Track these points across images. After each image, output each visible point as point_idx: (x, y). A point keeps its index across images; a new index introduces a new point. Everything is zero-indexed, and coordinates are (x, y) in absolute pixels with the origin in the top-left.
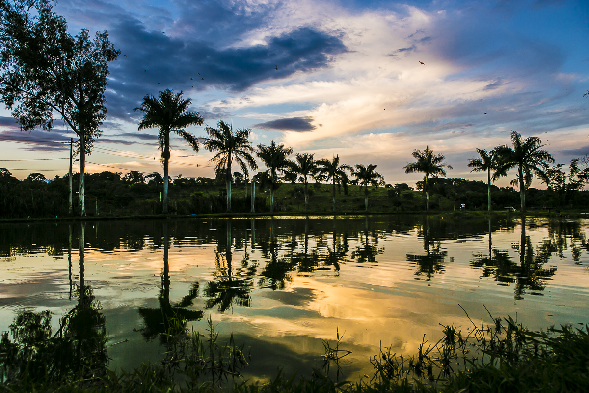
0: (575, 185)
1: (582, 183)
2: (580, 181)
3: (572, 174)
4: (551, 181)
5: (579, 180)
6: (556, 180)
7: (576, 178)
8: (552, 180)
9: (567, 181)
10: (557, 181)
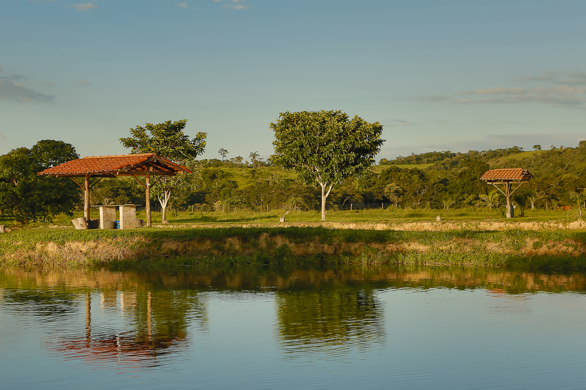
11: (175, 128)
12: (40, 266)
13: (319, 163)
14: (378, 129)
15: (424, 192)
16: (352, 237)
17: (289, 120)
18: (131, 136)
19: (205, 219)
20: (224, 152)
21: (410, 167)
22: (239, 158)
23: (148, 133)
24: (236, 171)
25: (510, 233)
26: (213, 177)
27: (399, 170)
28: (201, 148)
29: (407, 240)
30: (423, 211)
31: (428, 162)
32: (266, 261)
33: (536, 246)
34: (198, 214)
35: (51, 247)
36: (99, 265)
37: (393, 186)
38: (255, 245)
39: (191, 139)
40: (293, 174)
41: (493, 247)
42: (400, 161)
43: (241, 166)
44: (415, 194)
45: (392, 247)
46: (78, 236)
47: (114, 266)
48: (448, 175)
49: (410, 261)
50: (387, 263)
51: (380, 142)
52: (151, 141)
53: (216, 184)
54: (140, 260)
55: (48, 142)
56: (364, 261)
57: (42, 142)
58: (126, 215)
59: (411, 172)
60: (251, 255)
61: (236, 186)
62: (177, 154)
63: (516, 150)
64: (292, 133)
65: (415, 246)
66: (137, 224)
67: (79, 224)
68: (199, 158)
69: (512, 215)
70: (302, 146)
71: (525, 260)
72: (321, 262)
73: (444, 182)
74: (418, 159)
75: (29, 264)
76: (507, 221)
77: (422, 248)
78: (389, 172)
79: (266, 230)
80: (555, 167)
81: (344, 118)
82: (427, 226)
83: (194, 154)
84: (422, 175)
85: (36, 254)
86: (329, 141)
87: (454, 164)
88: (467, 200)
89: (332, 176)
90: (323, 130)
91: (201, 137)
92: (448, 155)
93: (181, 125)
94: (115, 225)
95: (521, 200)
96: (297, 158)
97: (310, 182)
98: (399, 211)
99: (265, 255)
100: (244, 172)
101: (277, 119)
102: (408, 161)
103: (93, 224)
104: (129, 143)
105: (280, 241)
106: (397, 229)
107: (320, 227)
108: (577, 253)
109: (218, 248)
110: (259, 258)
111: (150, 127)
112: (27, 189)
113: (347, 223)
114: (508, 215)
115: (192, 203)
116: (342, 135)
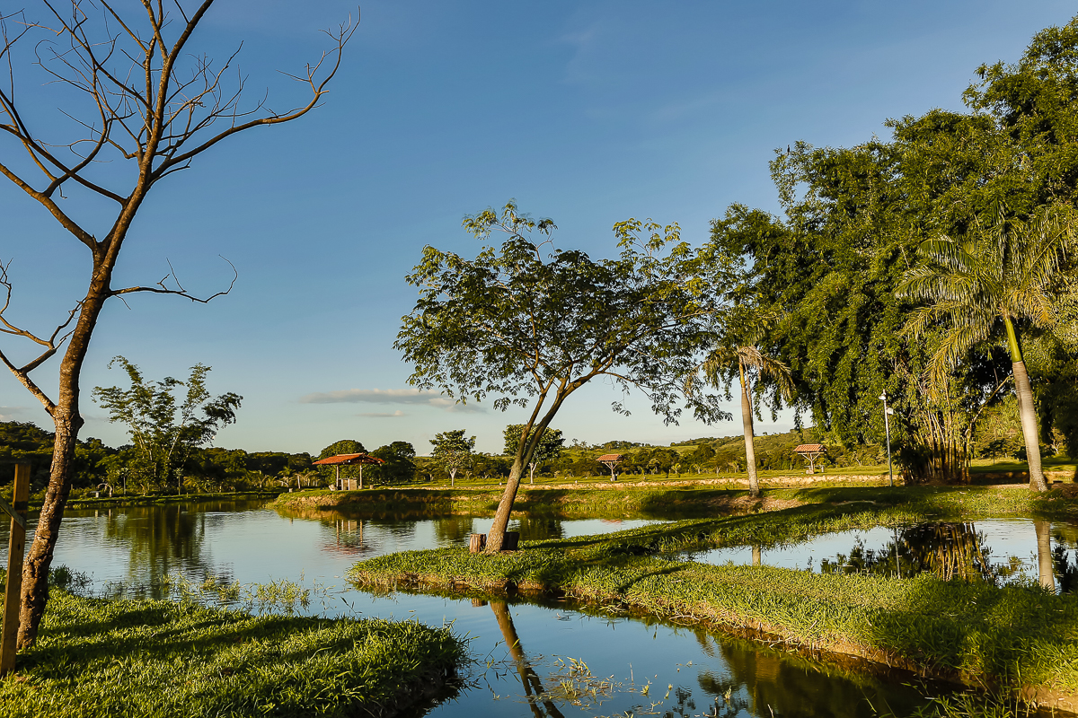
0: (197, 431)
1: (212, 428)
2: (209, 422)
3: (190, 401)
4: (139, 418)
5: (207, 418)
6: (152, 416)
7: (201, 415)
8: (142, 414)
9: (178, 420)
10: (155, 418)
11: (457, 435)
17: (511, 429)
18: (435, 439)
23: (444, 437)
29: (460, 495)
39: (467, 440)
52: (445, 441)
57: (395, 443)
62: (459, 448)
65: (463, 498)
67: (332, 488)
68: (470, 450)
77: (466, 499)
83: (469, 448)
91: (473, 438)
101: (506, 429)
103: (339, 488)
104: (434, 442)
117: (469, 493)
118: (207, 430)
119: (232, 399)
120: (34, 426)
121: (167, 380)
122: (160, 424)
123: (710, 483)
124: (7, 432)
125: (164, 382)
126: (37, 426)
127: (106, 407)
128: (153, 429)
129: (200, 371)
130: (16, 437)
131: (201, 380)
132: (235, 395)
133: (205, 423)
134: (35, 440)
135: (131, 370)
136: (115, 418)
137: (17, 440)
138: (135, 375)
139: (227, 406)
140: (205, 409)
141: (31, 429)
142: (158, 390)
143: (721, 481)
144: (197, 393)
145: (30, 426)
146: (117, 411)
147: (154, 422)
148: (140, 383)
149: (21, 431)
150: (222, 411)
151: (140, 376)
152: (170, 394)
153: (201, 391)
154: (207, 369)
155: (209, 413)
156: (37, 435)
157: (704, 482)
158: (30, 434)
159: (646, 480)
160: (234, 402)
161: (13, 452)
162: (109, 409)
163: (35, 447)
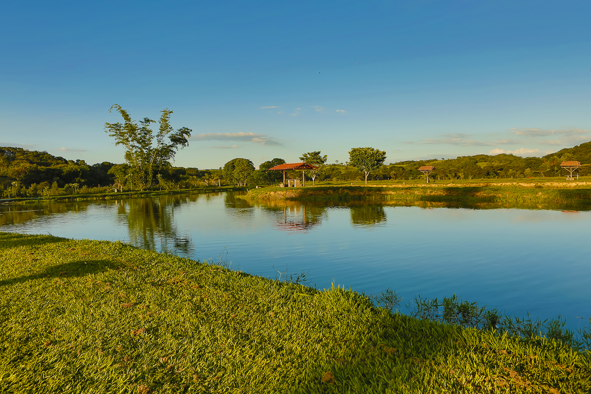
11: (316, 154)
12: (269, 199)
13: (364, 165)
14: (384, 153)
15: (404, 174)
16: (370, 189)
17: (354, 150)
18: (303, 157)
19: (329, 184)
20: (337, 161)
21: (399, 166)
22: (342, 163)
23: (308, 155)
24: (341, 168)
25: (422, 188)
26: (333, 170)
27: (395, 167)
28: (325, 160)
29: (388, 191)
30: (402, 180)
31: (406, 164)
32: (341, 198)
33: (431, 192)
34: (327, 182)
35: (272, 193)
36: (287, 199)
37: (393, 172)
38: (338, 192)
39: (322, 157)
40: (356, 168)
41: (416, 192)
42: (396, 164)
43: (343, 166)
44: (401, 175)
45: (383, 193)
46: (281, 190)
47: (292, 199)
48: (413, 168)
49: (389, 197)
50: (381, 198)
51: (385, 157)
52: (309, 158)
53: (334, 172)
54: (300, 197)
55: (276, 159)
56: (374, 197)
58: (297, 183)
59: (400, 167)
60: (336, 195)
61: (341, 173)
62: (317, 162)
63: (436, 160)
64: (355, 155)
65: (391, 192)
66: (301, 185)
67: (282, 185)
68: (325, 163)
69: (429, 182)
70: (359, 159)
71: (426, 197)
72: (360, 198)
73: (411, 171)
74: (403, 163)
75: (265, 198)
76: (427, 184)
77: (393, 193)
78: (392, 167)
79: (341, 187)
80: (449, 166)
81: (373, 150)
82: (400, 186)
83: (323, 162)
84: (403, 169)
85: (268, 195)
86: (368, 158)
87: (415, 165)
88: (418, 177)
89: (369, 169)
90: (366, 154)
91: (325, 156)
92: (413, 161)
93: (319, 153)
94: (293, 186)
95: (434, 177)
96: (357, 163)
97: (362, 171)
98: (394, 181)
99: (341, 195)
100: (344, 168)
101: (350, 150)
102: (399, 164)
103: (286, 186)
104: (302, 159)
105: (346, 191)
106: (390, 187)
107: (359, 186)
108: (444, 195)
109: (325, 193)
110: (338, 197)
111: (309, 154)
112: (270, 174)
113: (374, 185)
114: (427, 182)
115: (326, 179)
116: (372, 155)
117: (394, 189)
118: (171, 150)
119: (186, 131)
120: (47, 153)
121: (145, 119)
122: (143, 147)
123: (499, 185)
124: (34, 157)
125: (143, 121)
126: (49, 153)
127: (113, 136)
128: (139, 150)
129: (167, 113)
130: (39, 159)
131: (168, 119)
132: (187, 129)
133: (170, 146)
134: (49, 161)
135: (123, 112)
136: (118, 143)
137: (39, 161)
138: (126, 116)
139: (183, 135)
140: (170, 137)
141: (46, 155)
142: (140, 126)
143: (507, 184)
144: (165, 128)
145: (44, 153)
146: (120, 138)
147: (140, 146)
148: (129, 121)
149: (41, 156)
150: (180, 139)
151: (130, 117)
152: (148, 128)
153: (167, 126)
154: (170, 113)
155: (172, 140)
156: (49, 158)
157: (495, 184)
158: (46, 158)
159: (453, 183)
160: (187, 133)
161: (39, 167)
162: (115, 137)
163: (49, 165)
